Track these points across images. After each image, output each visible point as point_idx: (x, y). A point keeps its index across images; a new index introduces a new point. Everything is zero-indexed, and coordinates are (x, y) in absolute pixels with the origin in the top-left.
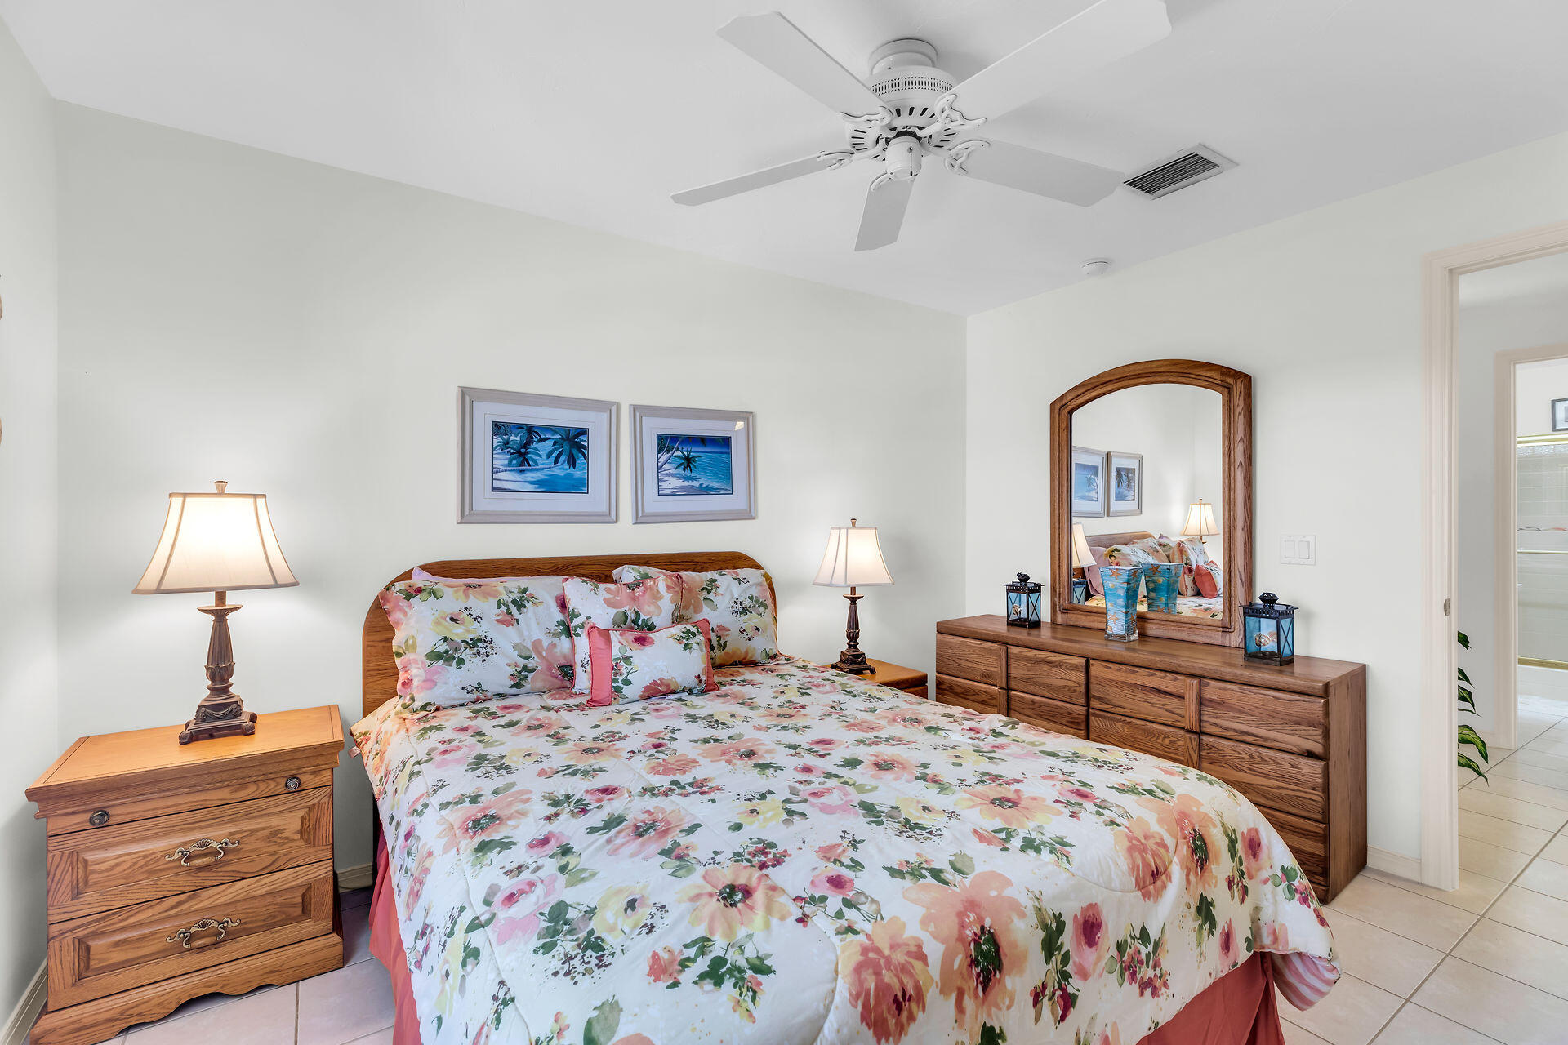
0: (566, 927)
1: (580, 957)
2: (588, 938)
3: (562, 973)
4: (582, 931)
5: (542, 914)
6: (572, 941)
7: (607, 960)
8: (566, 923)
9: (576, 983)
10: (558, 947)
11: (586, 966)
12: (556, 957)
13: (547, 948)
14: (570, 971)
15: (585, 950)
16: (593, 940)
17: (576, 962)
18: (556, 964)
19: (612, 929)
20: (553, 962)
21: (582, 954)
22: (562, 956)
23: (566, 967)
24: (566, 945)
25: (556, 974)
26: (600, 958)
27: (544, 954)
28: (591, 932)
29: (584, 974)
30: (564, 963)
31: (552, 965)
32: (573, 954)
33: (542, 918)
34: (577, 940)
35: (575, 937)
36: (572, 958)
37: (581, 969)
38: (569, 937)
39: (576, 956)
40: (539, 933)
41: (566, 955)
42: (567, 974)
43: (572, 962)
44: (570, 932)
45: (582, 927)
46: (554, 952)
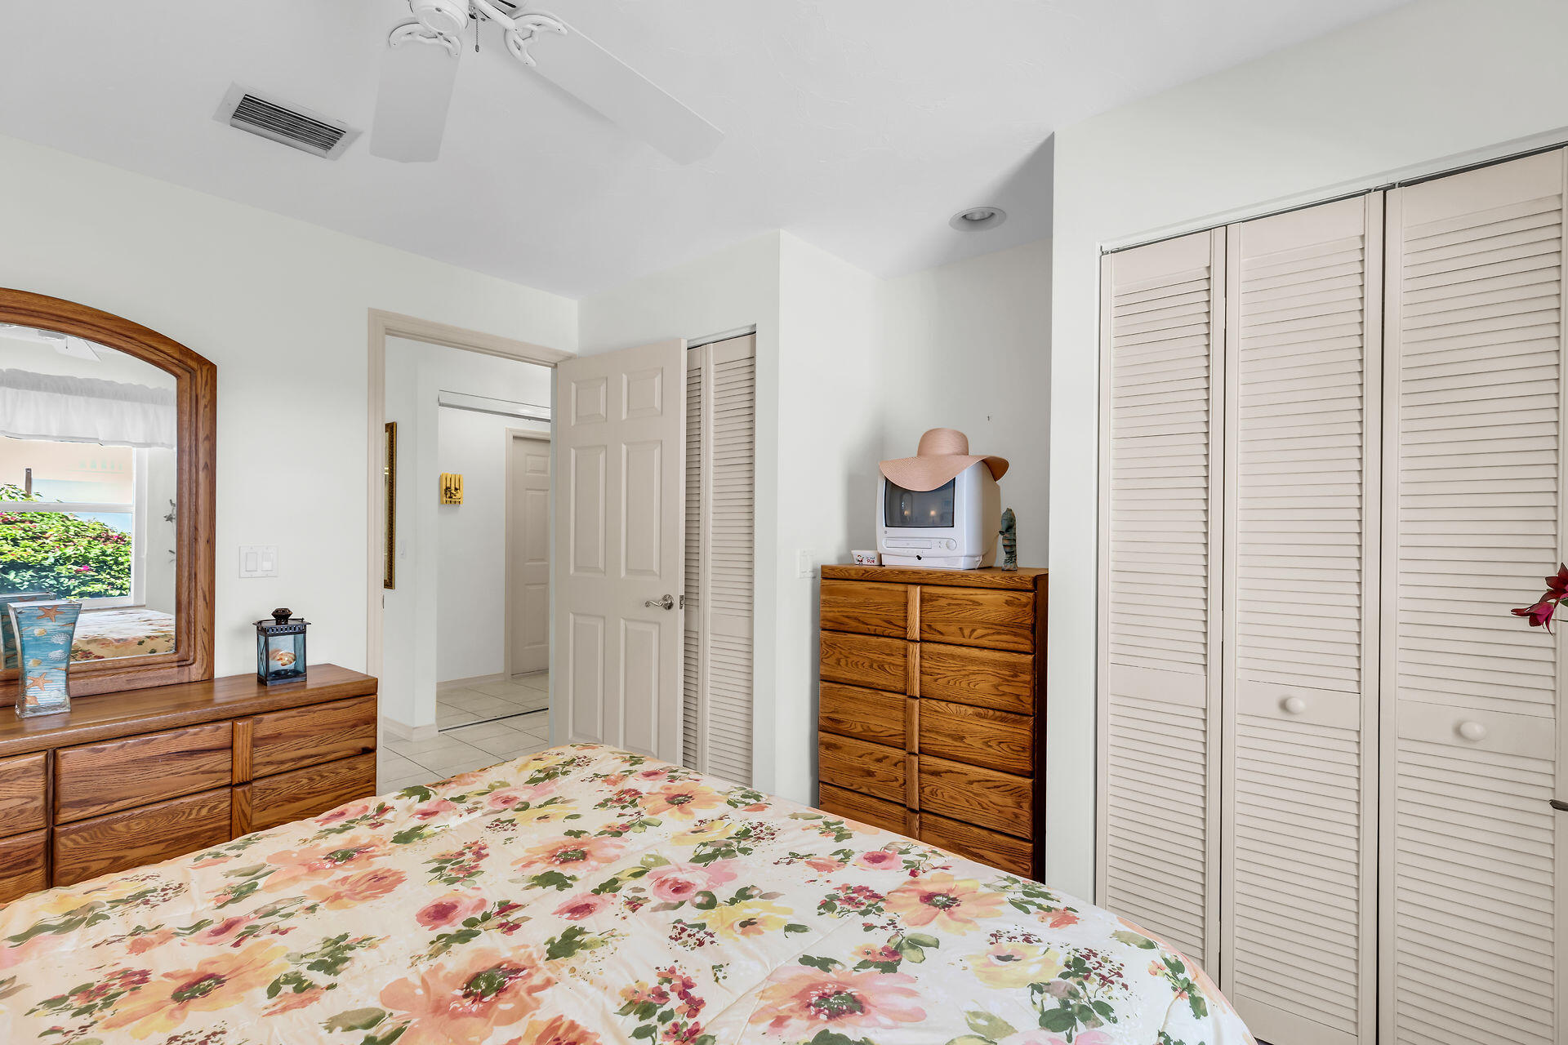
0: (1072, 1002)
1: (1098, 971)
2: (1075, 975)
3: (1121, 980)
4: (1067, 985)
5: (1070, 1039)
6: (1084, 988)
7: (1085, 952)
8: (1065, 1004)
9: (1122, 965)
10: (1099, 998)
11: (1103, 963)
12: (1110, 994)
13: (1104, 1009)
14: (1116, 973)
15: (1088, 971)
16: (1073, 969)
17: (1105, 972)
18: (1116, 991)
19: (1048, 963)
20: (1114, 996)
21: (1094, 971)
22: (1105, 988)
23: (1114, 978)
24: (1092, 991)
25: (1125, 986)
26: (1088, 958)
27: (1112, 1010)
28: (1064, 976)
29: (1111, 962)
30: (1112, 983)
31: (1118, 995)
32: (1098, 979)
33: (1074, 1034)
34: (1080, 983)
35: (1079, 988)
36: (1103, 978)
37: (1108, 966)
38: (1081, 992)
39: (1100, 975)
40: (1094, 1026)
41: (1103, 985)
42: (1120, 976)
43: (1107, 975)
44: (1075, 995)
45: (1062, 988)
46: (1106, 1000)
